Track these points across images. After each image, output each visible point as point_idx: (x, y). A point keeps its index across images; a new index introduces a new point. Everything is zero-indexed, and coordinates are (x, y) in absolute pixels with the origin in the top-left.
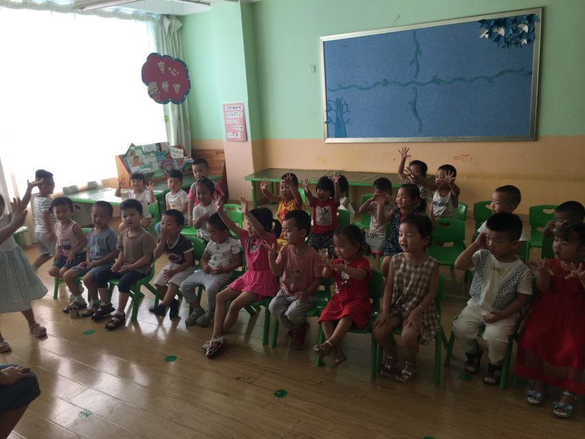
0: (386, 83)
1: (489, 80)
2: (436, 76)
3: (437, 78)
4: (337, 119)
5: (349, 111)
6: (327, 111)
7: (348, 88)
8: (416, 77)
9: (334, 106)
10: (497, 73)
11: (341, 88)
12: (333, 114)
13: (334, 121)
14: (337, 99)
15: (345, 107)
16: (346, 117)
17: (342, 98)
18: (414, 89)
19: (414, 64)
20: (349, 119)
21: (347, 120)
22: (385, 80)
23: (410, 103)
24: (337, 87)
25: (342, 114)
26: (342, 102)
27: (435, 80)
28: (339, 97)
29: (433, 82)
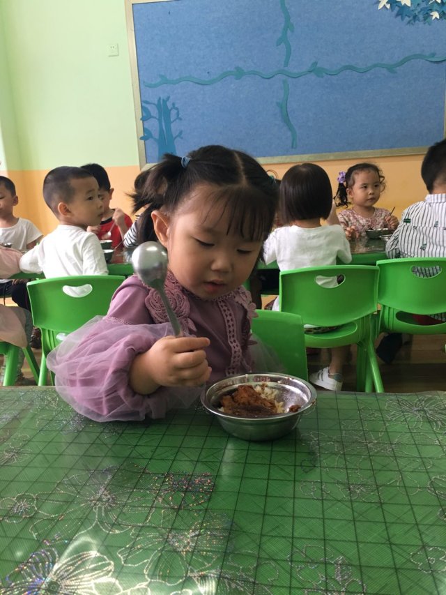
0: (239, 74)
1: (391, 69)
2: (316, 63)
3: (318, 65)
4: (161, 131)
5: (181, 119)
6: (144, 119)
7: (179, 81)
8: (286, 63)
9: (154, 111)
10: (402, 58)
11: (165, 81)
12: (153, 125)
13: (156, 136)
14: (160, 98)
15: (174, 112)
16: (175, 128)
17: (168, 98)
18: (284, 82)
19: (283, 44)
20: (181, 133)
21: (177, 133)
22: (237, 68)
23: (278, 104)
24: (159, 80)
25: (168, 123)
26: (169, 105)
27: (315, 70)
28: (163, 96)
29: (310, 72)
